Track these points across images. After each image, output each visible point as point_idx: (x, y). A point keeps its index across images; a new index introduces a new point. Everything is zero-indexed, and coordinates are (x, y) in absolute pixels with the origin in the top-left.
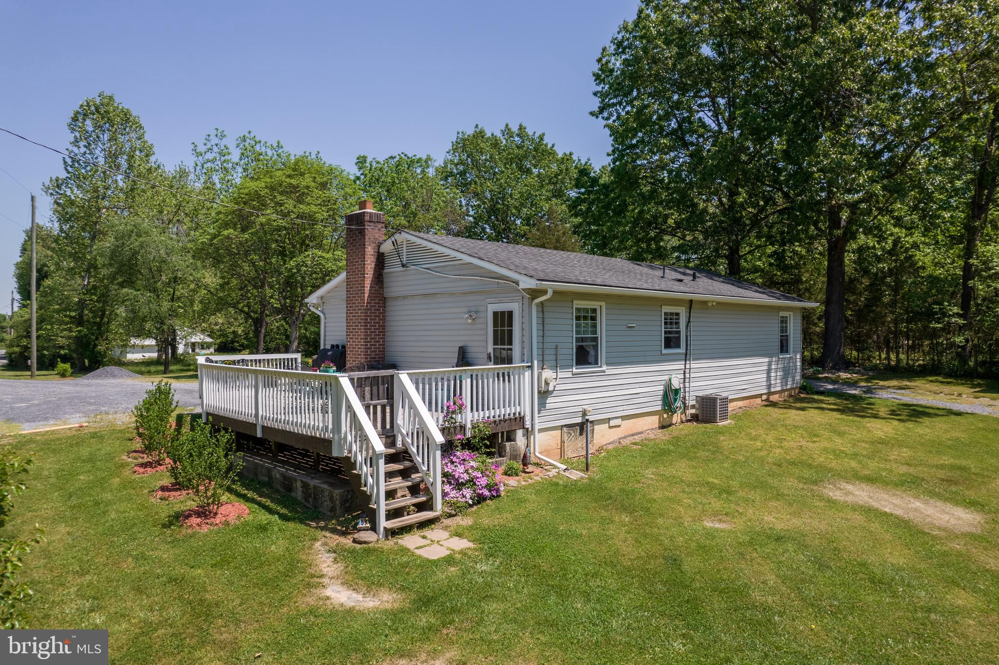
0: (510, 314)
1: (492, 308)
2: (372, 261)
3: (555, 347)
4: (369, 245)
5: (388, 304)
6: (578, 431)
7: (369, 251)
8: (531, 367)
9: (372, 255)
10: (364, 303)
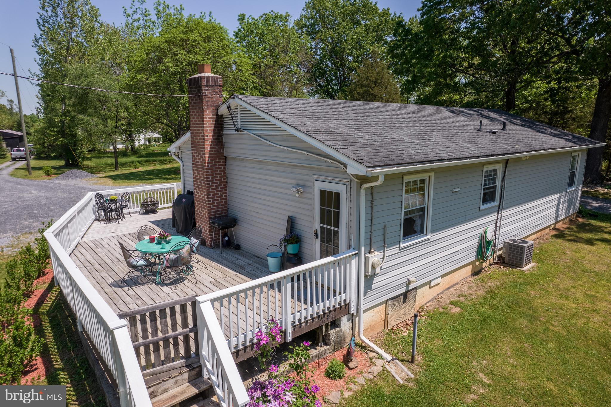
0: (338, 195)
1: (319, 186)
2: (211, 124)
3: (383, 227)
4: (208, 109)
5: (228, 162)
6: (402, 300)
7: (208, 115)
8: (358, 254)
9: (211, 118)
10: (205, 163)
